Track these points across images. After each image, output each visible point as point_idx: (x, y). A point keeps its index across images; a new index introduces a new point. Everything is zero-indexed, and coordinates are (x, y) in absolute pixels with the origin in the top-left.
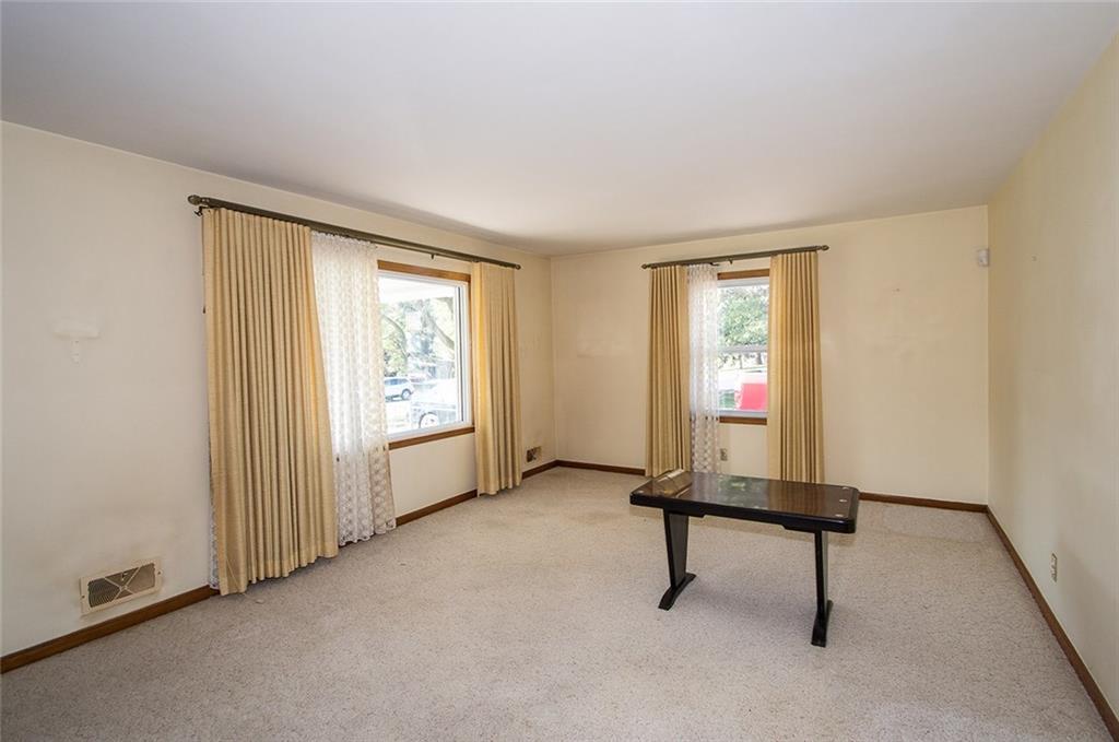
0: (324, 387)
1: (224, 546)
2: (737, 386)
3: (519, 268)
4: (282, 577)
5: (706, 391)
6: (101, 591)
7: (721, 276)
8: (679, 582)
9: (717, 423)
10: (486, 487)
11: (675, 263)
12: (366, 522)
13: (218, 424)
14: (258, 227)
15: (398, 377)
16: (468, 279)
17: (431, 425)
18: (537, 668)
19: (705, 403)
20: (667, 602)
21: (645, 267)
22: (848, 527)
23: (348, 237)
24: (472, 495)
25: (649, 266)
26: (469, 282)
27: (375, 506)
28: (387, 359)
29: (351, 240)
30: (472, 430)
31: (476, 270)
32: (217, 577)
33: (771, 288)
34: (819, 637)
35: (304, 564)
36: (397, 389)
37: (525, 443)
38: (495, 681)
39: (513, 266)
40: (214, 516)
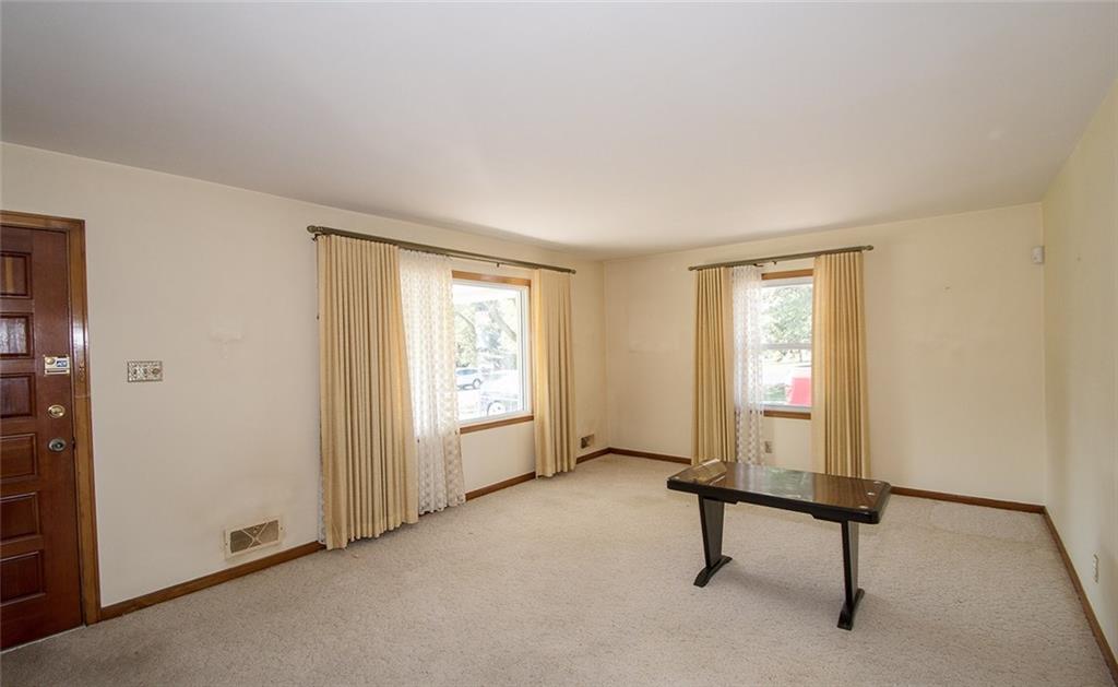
0: (408, 379)
1: (330, 509)
2: (788, 381)
3: (574, 272)
4: (374, 538)
5: (751, 387)
6: (240, 540)
7: (765, 277)
8: (714, 564)
9: (761, 417)
10: (544, 470)
11: (719, 266)
12: (441, 496)
13: (327, 410)
14: (359, 247)
15: (470, 367)
16: (529, 284)
17: (497, 412)
18: (581, 627)
19: (750, 397)
20: (702, 580)
21: (691, 269)
22: (872, 518)
23: (428, 252)
24: (531, 476)
25: (695, 268)
26: (530, 286)
27: (449, 482)
28: (461, 351)
29: (430, 255)
30: (531, 418)
31: (535, 275)
32: (325, 534)
33: (815, 287)
34: (846, 621)
35: (392, 528)
36: (468, 379)
37: (579, 432)
38: (545, 634)
39: (569, 271)
40: (323, 484)
